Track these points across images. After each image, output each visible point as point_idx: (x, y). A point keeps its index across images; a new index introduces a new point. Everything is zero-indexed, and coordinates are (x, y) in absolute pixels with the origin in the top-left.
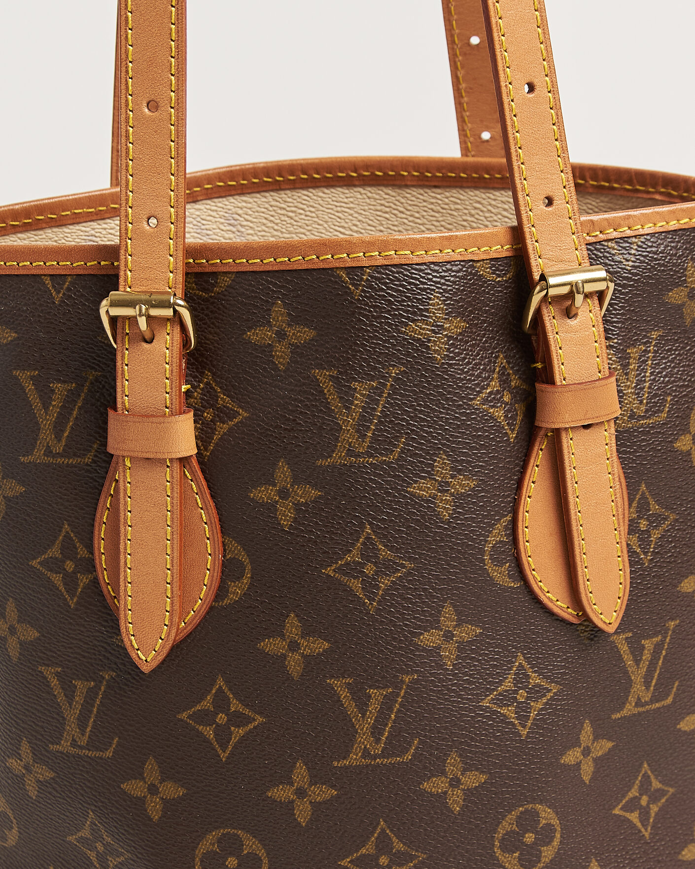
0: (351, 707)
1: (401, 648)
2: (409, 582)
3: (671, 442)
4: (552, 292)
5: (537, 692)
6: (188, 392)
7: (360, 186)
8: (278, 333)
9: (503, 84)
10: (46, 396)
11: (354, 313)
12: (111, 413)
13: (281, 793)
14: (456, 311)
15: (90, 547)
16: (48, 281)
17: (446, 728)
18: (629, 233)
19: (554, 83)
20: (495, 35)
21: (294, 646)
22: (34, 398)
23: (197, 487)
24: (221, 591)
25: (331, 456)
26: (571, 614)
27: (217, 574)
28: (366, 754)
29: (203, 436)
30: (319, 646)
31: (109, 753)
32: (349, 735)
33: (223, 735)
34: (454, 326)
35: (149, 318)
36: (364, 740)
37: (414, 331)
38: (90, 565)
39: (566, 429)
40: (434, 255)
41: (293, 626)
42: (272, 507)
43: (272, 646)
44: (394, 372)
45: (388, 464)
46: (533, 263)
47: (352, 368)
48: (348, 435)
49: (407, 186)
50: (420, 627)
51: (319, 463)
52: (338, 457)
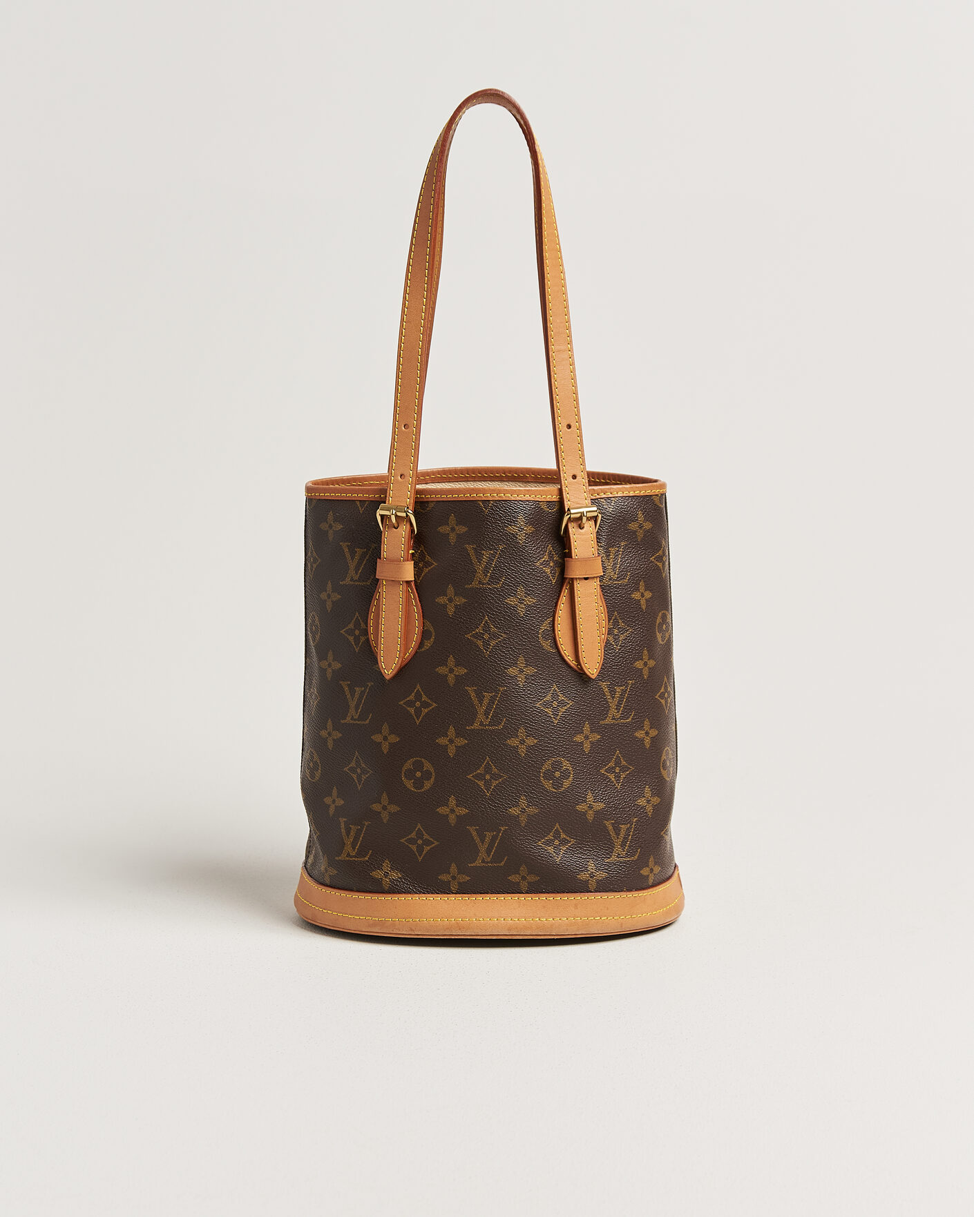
0: (476, 701)
1: (499, 674)
2: (504, 643)
3: (630, 594)
4: (572, 516)
5: (562, 703)
6: (413, 554)
7: (506, 481)
8: (452, 529)
9: (557, 424)
10: (353, 554)
11: (484, 521)
12: (378, 560)
13: (442, 741)
14: (530, 522)
15: (366, 623)
16: (358, 503)
17: (519, 715)
18: (611, 496)
19: (580, 426)
20: (555, 402)
21: (451, 671)
22: (348, 555)
23: (414, 596)
24: (421, 645)
25: (471, 584)
26: (575, 664)
27: (420, 637)
28: (481, 724)
29: (417, 575)
30: (463, 671)
31: (367, 722)
32: (474, 714)
33: (418, 711)
34: (529, 529)
35: (396, 516)
36: (481, 717)
37: (511, 530)
38: (366, 632)
39: (576, 579)
40: (521, 497)
41: (451, 661)
42: (445, 606)
43: (442, 670)
44: (501, 547)
45: (497, 589)
46: (565, 503)
47: (483, 544)
48: (480, 574)
49: (529, 482)
50: (508, 665)
51: (466, 586)
52: (475, 584)
